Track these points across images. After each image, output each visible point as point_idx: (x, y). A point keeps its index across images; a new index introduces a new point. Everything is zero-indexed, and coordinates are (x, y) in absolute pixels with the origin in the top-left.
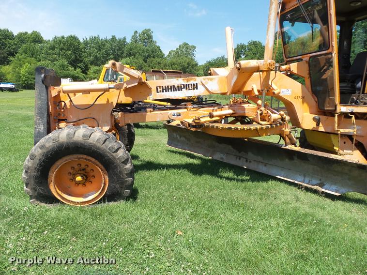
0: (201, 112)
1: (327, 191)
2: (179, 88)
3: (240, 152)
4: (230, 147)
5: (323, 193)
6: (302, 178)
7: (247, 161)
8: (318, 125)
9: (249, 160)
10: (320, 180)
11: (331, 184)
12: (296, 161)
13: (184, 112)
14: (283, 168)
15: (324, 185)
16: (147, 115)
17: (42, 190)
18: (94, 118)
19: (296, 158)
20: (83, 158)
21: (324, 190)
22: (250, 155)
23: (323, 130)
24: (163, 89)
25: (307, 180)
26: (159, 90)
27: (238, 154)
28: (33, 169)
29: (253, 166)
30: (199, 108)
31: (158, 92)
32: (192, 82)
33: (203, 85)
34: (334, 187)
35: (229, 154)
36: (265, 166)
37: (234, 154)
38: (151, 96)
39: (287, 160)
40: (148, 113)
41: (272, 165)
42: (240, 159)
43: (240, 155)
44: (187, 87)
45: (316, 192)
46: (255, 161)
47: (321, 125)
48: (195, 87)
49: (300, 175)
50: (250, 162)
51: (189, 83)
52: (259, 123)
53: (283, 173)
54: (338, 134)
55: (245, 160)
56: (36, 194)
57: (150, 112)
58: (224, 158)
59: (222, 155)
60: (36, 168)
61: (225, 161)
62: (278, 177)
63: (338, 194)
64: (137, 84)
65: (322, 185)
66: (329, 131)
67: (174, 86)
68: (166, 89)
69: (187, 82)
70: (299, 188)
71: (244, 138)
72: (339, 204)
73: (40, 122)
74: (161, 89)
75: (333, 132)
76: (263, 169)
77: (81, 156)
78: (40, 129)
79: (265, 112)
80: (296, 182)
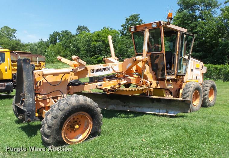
0: (111, 82)
1: (171, 115)
2: (101, 70)
3: (124, 103)
4: (119, 101)
5: (169, 116)
6: (158, 111)
7: (129, 107)
8: (157, 85)
9: (130, 107)
10: (166, 110)
11: (172, 111)
12: (156, 103)
13: (104, 84)
14: (149, 107)
15: (168, 112)
16: (85, 87)
17: (59, 138)
18: (59, 91)
19: (155, 102)
20: (81, 114)
21: (169, 114)
22: (131, 104)
23: (160, 88)
24: (94, 71)
25: (161, 111)
26: (92, 71)
27: (123, 104)
28: (56, 124)
29: (133, 109)
30: (110, 81)
31: (91, 73)
32: (107, 67)
33: (112, 68)
34: (173, 112)
35: (118, 105)
36: (140, 108)
37: (121, 104)
38: (88, 75)
39: (151, 103)
40: (86, 85)
41: (143, 107)
42: (125, 107)
43: (125, 104)
44: (105, 69)
45: (165, 116)
46: (134, 106)
47: (158, 85)
48: (108, 69)
49: (157, 109)
50: (131, 107)
51: (106, 67)
52: (142, 87)
53: (149, 110)
54: (167, 89)
55: (128, 107)
56: (55, 141)
57: (87, 84)
58: (115, 107)
59: (113, 106)
60: (58, 124)
61: (116, 109)
62: (147, 112)
63: (175, 115)
64: (84, 68)
65: (167, 112)
66: (162, 88)
67: (99, 69)
68: (95, 71)
69: (105, 66)
70: (158, 116)
71: (129, 95)
72: (176, 119)
73: (29, 96)
74: (93, 71)
75: (163, 88)
76: (138, 110)
77: (81, 112)
78: (30, 101)
79: (144, 81)
80: (156, 113)
